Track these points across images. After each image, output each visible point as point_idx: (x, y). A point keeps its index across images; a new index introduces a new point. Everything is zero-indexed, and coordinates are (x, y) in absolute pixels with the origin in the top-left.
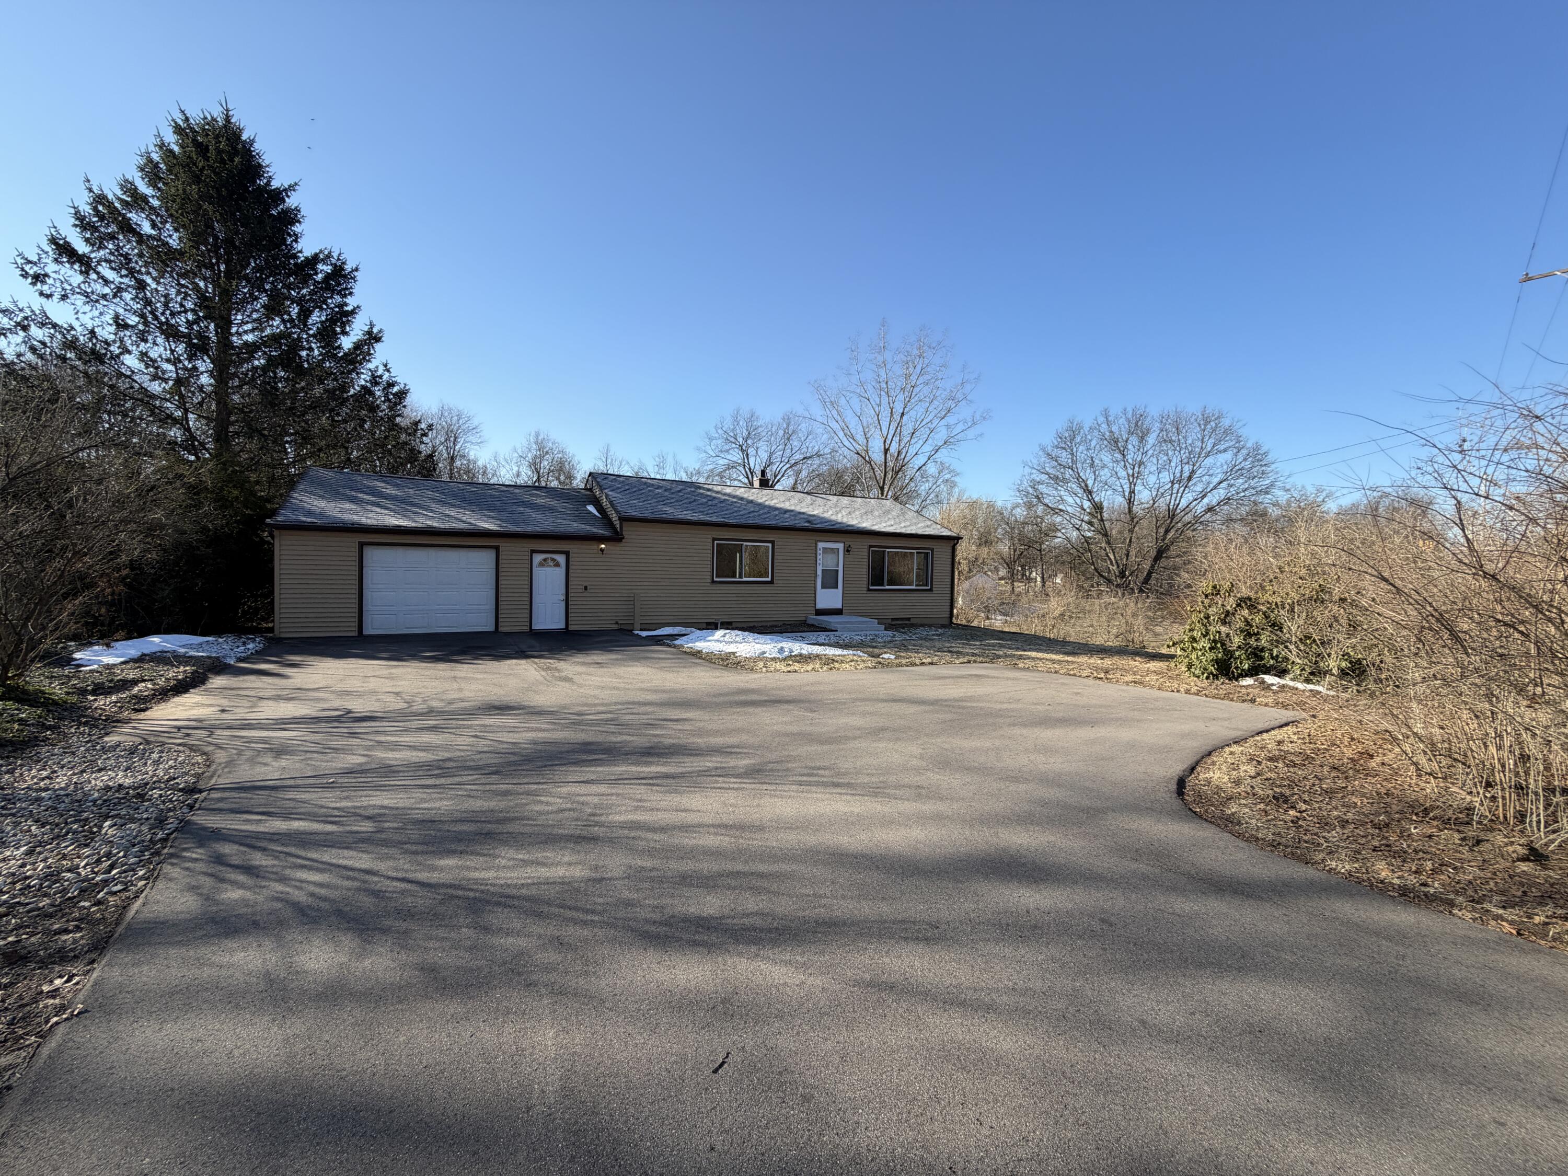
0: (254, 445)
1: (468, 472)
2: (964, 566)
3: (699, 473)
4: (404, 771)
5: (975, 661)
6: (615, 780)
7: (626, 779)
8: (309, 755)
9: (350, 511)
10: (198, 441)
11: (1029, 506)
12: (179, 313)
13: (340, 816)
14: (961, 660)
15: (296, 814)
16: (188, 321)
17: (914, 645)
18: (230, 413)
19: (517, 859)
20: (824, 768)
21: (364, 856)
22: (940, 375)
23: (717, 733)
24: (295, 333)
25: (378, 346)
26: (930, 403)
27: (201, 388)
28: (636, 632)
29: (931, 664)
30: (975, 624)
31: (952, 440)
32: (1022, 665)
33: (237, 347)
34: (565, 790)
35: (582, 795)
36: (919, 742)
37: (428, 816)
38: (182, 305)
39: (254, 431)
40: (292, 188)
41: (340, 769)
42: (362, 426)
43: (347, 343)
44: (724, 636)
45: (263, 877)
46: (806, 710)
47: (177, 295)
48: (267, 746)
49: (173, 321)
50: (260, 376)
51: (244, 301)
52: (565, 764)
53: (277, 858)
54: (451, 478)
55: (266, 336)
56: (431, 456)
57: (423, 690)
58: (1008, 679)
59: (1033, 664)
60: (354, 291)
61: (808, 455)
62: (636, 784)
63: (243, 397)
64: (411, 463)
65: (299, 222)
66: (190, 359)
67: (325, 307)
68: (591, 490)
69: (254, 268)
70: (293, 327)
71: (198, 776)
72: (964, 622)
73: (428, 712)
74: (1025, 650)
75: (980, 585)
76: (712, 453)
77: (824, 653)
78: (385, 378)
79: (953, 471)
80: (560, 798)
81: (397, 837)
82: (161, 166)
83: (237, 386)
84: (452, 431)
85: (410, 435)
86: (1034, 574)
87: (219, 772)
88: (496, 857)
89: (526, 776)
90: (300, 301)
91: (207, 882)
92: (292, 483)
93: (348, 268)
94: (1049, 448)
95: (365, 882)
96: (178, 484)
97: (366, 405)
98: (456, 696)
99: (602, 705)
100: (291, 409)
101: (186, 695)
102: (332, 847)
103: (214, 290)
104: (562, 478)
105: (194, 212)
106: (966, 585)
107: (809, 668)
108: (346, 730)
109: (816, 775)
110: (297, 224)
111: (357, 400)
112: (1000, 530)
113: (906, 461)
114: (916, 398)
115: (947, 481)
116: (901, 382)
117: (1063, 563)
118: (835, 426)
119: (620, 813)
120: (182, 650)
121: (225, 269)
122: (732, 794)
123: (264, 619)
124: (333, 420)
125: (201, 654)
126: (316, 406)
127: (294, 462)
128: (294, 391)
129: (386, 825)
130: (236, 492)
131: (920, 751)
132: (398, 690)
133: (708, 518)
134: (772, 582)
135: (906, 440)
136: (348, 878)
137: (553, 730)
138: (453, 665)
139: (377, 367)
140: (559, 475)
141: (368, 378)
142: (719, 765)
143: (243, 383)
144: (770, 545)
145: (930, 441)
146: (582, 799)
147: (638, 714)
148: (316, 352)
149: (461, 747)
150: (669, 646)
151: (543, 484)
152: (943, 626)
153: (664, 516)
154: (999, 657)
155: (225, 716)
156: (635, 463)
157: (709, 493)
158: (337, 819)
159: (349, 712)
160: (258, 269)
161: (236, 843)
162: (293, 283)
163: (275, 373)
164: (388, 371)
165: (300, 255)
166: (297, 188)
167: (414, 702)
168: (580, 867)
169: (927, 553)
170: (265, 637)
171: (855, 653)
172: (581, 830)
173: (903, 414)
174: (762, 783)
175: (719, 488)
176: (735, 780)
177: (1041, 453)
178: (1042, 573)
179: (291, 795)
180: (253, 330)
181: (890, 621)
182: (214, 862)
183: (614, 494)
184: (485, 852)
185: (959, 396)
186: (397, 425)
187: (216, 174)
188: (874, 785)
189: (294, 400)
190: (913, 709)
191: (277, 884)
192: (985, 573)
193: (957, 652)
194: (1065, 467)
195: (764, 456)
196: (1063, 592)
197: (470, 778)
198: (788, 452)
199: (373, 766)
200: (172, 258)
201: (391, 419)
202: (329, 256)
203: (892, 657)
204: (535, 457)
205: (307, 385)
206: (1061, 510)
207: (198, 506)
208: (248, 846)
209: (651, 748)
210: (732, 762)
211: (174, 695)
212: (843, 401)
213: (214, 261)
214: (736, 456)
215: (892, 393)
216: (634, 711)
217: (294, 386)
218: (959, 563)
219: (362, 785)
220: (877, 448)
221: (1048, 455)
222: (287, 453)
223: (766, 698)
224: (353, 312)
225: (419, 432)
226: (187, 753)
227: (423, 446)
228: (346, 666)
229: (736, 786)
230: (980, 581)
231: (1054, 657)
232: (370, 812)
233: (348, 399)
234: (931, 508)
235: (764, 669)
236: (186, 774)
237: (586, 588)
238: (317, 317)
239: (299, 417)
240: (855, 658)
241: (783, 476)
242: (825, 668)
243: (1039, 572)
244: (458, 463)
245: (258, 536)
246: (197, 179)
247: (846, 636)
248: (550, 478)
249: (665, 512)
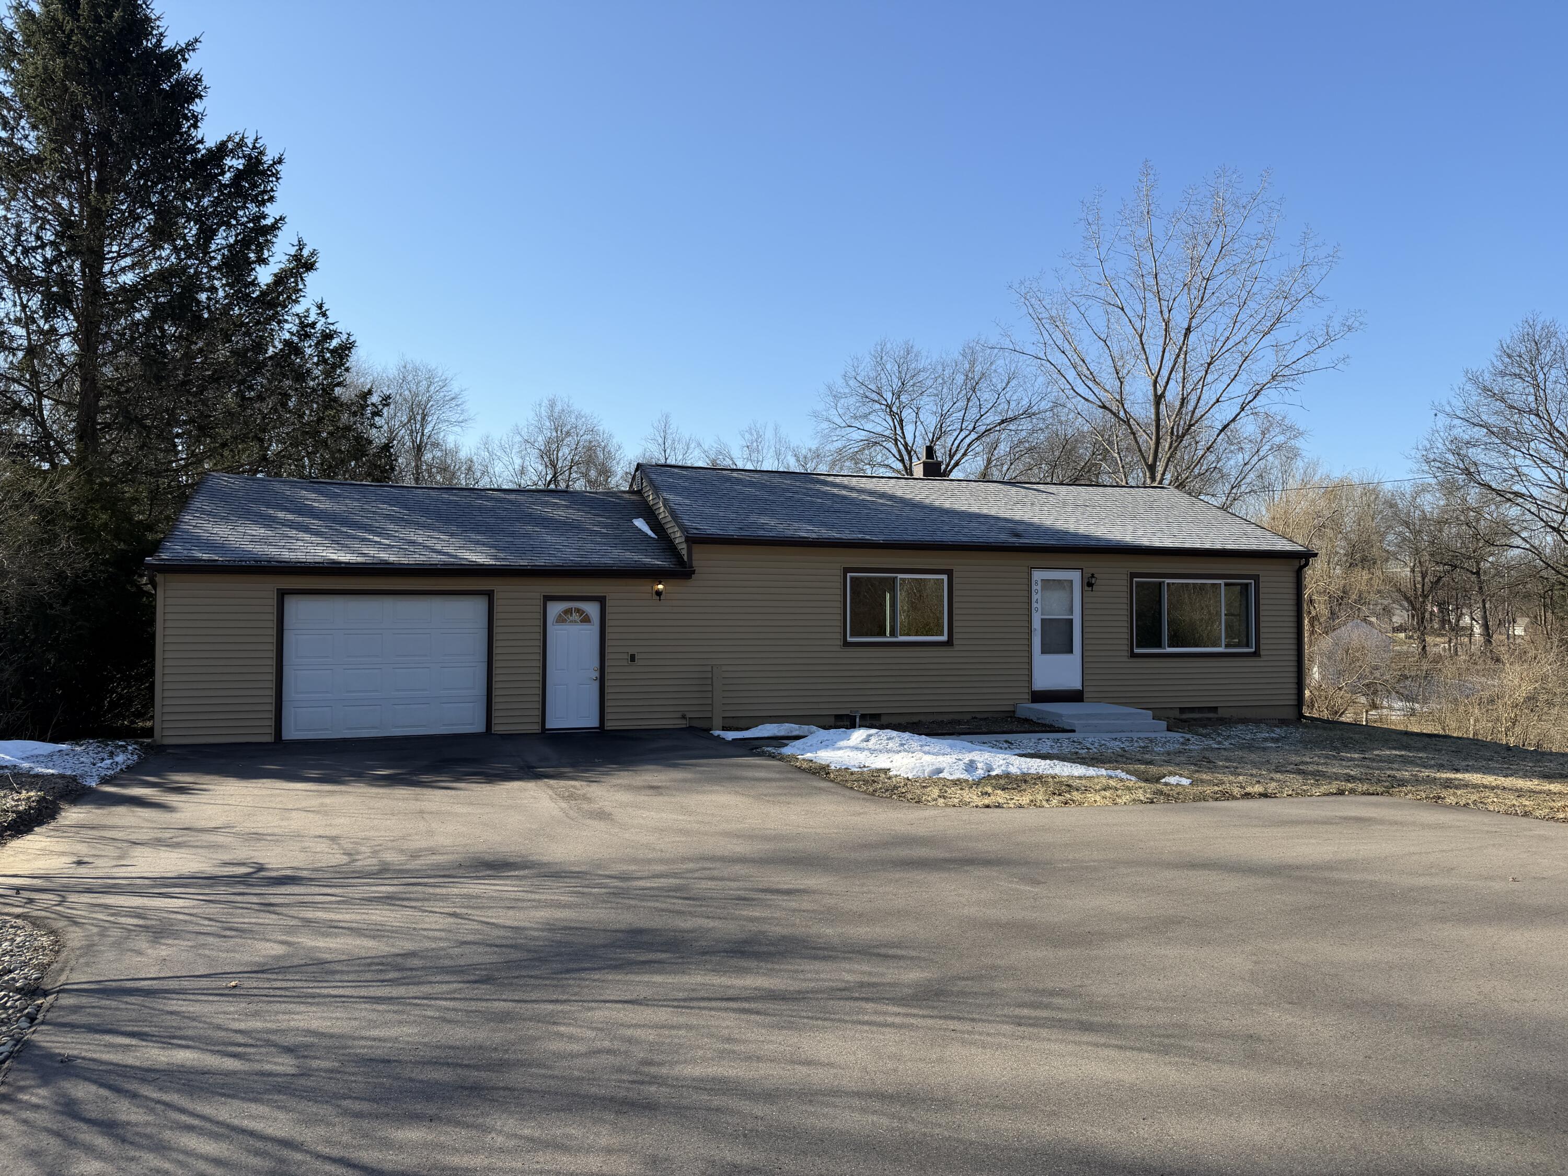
0: (130, 442)
1: (444, 469)
2: (1321, 608)
3: (817, 455)
4: (342, 972)
5: (1352, 792)
6: (685, 1000)
7: (703, 999)
8: (202, 939)
9: (264, 541)
10: (54, 439)
11: (1449, 488)
12: (34, 249)
13: (245, 1045)
14: (1323, 789)
15: (181, 1038)
16: (45, 260)
17: (1227, 759)
18: (98, 395)
19: (521, 1137)
20: (1061, 993)
21: (281, 1115)
22: (1258, 254)
23: (859, 917)
24: (190, 267)
25: (309, 277)
26: (1241, 308)
27: (60, 359)
28: (716, 733)
29: (1265, 795)
30: (1348, 718)
31: (1287, 372)
32: (1451, 800)
33: (111, 293)
34: (600, 1014)
35: (629, 1027)
36: (1248, 948)
37: (379, 1052)
38: (38, 238)
39: (132, 421)
40: (191, 46)
41: (246, 964)
42: (284, 405)
43: (264, 275)
44: (867, 740)
45: (132, 1143)
46: (1023, 879)
47: (32, 223)
48: (141, 922)
49: (26, 263)
50: (141, 335)
51: (122, 223)
52: (599, 969)
53: (152, 1111)
54: (417, 480)
55: (151, 274)
56: (387, 447)
57: (372, 833)
58: (1424, 826)
59: (1474, 797)
60: (276, 194)
61: (1010, 414)
62: (720, 1009)
63: (117, 370)
64: (356, 460)
65: (201, 97)
66: (46, 318)
67: (234, 222)
68: (639, 492)
69: (136, 172)
70: (188, 257)
71: (43, 968)
72: (1325, 715)
73: (380, 872)
74: (1457, 771)
75: (1355, 643)
76: (838, 421)
77: (1051, 772)
78: (318, 326)
79: (1291, 428)
80: (593, 1029)
81: (331, 1086)
82: (16, 36)
83: (110, 353)
84: (419, 405)
85: (355, 414)
86: (1467, 619)
87: (73, 963)
88: (486, 1130)
89: (535, 987)
90: (199, 217)
91: (53, 1145)
92: (183, 499)
93: (268, 159)
94: (1487, 376)
95: (282, 1161)
96: (26, 506)
97: (292, 371)
98: (423, 844)
99: (661, 861)
100: (184, 383)
101: (29, 837)
102: (233, 1097)
103: (81, 211)
104: (593, 474)
105: (55, 98)
106: (1326, 643)
107: (1025, 799)
108: (255, 899)
109: (1047, 1006)
110: (197, 100)
111: (278, 365)
112: (1391, 537)
113: (1198, 414)
114: (1214, 300)
115: (1280, 447)
116: (1185, 272)
117: (1527, 596)
118: (1059, 359)
119: (694, 1061)
120: (26, 765)
121: (97, 178)
122: (890, 1035)
123: (140, 715)
124: (244, 398)
125: (51, 771)
126: (220, 376)
127: (186, 466)
128: (189, 356)
129: (315, 1064)
130: (104, 517)
131: (1250, 966)
132: (334, 832)
133: (835, 535)
134: (949, 643)
135: (1195, 377)
136: (257, 1153)
137: (577, 906)
138: (418, 790)
139: (308, 311)
140: (588, 470)
141: (294, 329)
142: (866, 979)
143: (118, 347)
144: (945, 577)
145: (1243, 376)
146: (629, 1032)
147: (722, 879)
148: (221, 293)
149: (431, 934)
150: (772, 756)
151: (562, 486)
152: (1283, 722)
153: (761, 533)
154: (1402, 783)
155: (82, 871)
156: (709, 443)
157: (835, 491)
158: (240, 1049)
159: (261, 868)
160: (141, 174)
161: (95, 1082)
162: (190, 190)
163: (163, 330)
164: (324, 315)
165: (200, 146)
166: (198, 45)
167: (358, 853)
168: (626, 1158)
169: (1247, 586)
170: (141, 744)
171: (1110, 772)
172: (628, 1089)
173: (1188, 330)
174: (946, 1018)
175: (854, 482)
176: (896, 1009)
177: (1469, 387)
178: (1485, 618)
179: (174, 1005)
180: (132, 267)
181: (1177, 714)
182: (62, 1113)
183: (679, 499)
184: (470, 1120)
185: (1298, 290)
186: (336, 400)
187: (89, 38)
188: (1162, 1032)
189: (188, 371)
190: (1231, 883)
191: (150, 1156)
192: (1365, 620)
193: (1315, 774)
194: (1520, 411)
195: (930, 421)
196: (1532, 653)
197: (445, 987)
198: (973, 413)
199: (296, 962)
200: (27, 169)
201: (327, 391)
202: (241, 144)
203: (1185, 782)
204: (548, 442)
205: (207, 345)
206: (1517, 494)
207: (52, 540)
208: (110, 1087)
209: (746, 942)
210: (889, 973)
211: (13, 836)
212: (1073, 315)
213: (82, 167)
214: (881, 424)
215: (1165, 294)
216: (716, 873)
217: (188, 347)
218: (1311, 601)
219: (279, 992)
220: (1139, 394)
221: (1486, 389)
222: (177, 452)
223: (947, 855)
224: (274, 227)
225: (369, 410)
226: (29, 928)
227: (374, 431)
228: (256, 792)
229: (898, 1020)
230: (1355, 636)
231: (1520, 783)
232: (290, 1040)
233: (263, 364)
234: (1251, 499)
235: (941, 801)
236: (25, 964)
237: (633, 658)
238: (222, 239)
239: (195, 395)
240: (1112, 783)
241: (965, 454)
242: (1055, 801)
243: (1478, 614)
244: (427, 456)
245: (134, 584)
246: (63, 50)
247: (1092, 741)
248: (574, 475)
249: (762, 526)
